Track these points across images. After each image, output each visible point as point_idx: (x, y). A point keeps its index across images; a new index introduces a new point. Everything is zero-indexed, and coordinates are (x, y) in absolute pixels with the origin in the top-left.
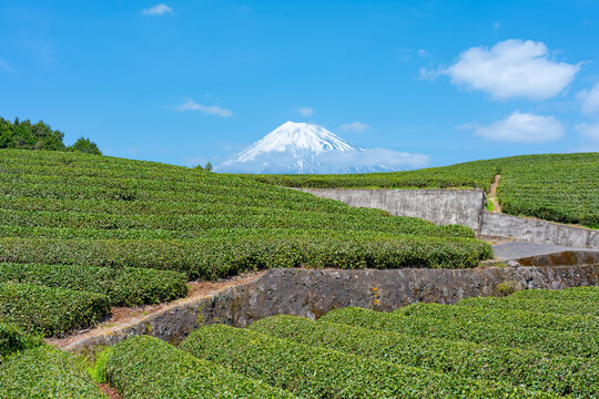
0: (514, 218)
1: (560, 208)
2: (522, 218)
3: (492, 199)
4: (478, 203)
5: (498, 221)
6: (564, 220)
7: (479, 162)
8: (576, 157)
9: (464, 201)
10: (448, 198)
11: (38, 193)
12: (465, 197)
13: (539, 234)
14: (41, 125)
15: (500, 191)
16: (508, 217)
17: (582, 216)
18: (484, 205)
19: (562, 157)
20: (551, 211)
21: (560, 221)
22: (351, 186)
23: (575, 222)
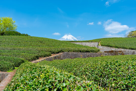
0: (103, 47)
1: (110, 45)
2: (104, 47)
3: (100, 44)
4: (97, 44)
5: (100, 47)
6: (111, 47)
7: (97, 39)
8: (113, 38)
9: (95, 44)
10: (92, 44)
11: (27, 41)
12: (95, 43)
13: (107, 49)
14: (27, 34)
15: (101, 43)
16: (102, 46)
17: (114, 46)
18: (98, 45)
19: (111, 38)
20: (109, 45)
21: (110, 47)
22: (77, 42)
23: (113, 47)
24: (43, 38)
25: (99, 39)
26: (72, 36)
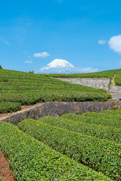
0: (119, 87)
3: (113, 81)
4: (108, 82)
5: (114, 88)
9: (104, 82)
10: (100, 81)
15: (115, 79)
16: (117, 86)
18: (110, 83)
24: (9, 72)
25: (113, 71)
26: (66, 62)
